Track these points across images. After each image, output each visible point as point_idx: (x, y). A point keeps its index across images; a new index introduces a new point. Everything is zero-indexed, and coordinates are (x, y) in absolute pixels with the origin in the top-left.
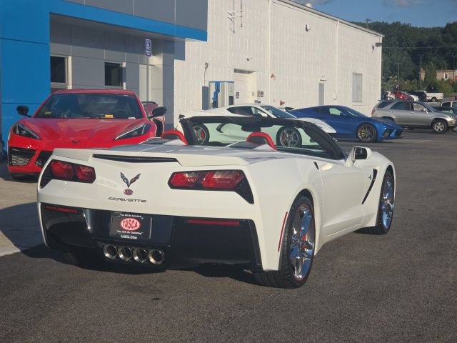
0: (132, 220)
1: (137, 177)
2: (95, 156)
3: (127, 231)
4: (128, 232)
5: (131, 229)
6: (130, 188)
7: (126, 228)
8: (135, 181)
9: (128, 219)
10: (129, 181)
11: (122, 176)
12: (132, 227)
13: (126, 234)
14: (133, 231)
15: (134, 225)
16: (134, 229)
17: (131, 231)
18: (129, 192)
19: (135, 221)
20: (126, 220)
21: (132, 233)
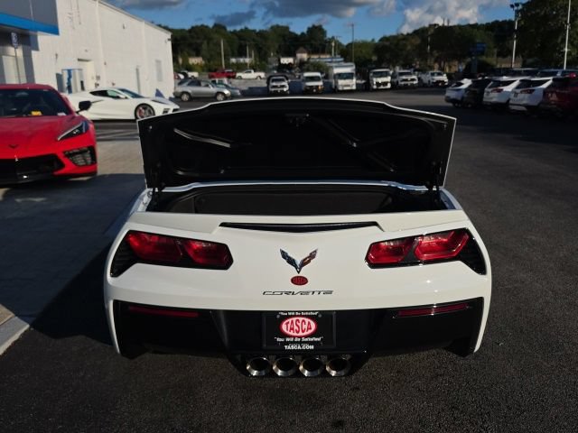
0: (301, 319)
1: (312, 256)
2: (223, 225)
3: (294, 337)
4: (297, 340)
5: (301, 334)
6: (301, 274)
7: (291, 333)
8: (309, 261)
9: (295, 319)
10: (298, 262)
11: (284, 255)
12: (303, 331)
13: (294, 343)
14: (306, 337)
15: (305, 327)
16: (306, 333)
17: (300, 337)
18: (300, 281)
19: (307, 320)
20: (290, 320)
21: (304, 339)
